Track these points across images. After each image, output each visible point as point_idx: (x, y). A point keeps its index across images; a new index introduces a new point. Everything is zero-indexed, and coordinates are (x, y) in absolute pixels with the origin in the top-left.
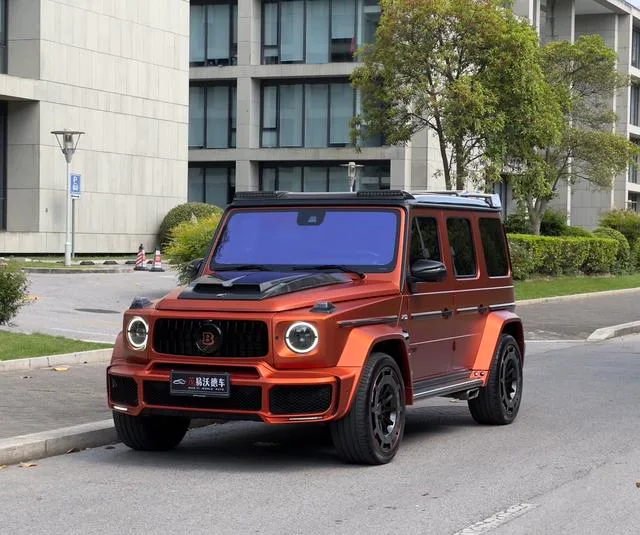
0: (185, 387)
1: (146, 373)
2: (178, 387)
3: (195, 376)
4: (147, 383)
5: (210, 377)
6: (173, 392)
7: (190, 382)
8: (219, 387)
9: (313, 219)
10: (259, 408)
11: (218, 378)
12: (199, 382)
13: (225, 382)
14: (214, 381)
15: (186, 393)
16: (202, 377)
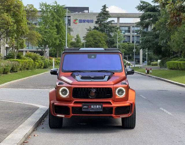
0: (87, 108)
1: (72, 105)
2: (85, 108)
3: (91, 105)
4: (73, 108)
5: (96, 105)
6: (83, 110)
7: (89, 107)
8: (99, 108)
9: (93, 57)
10: (112, 114)
11: (99, 105)
12: (92, 107)
13: (101, 106)
14: (98, 106)
15: (88, 110)
16: (93, 105)
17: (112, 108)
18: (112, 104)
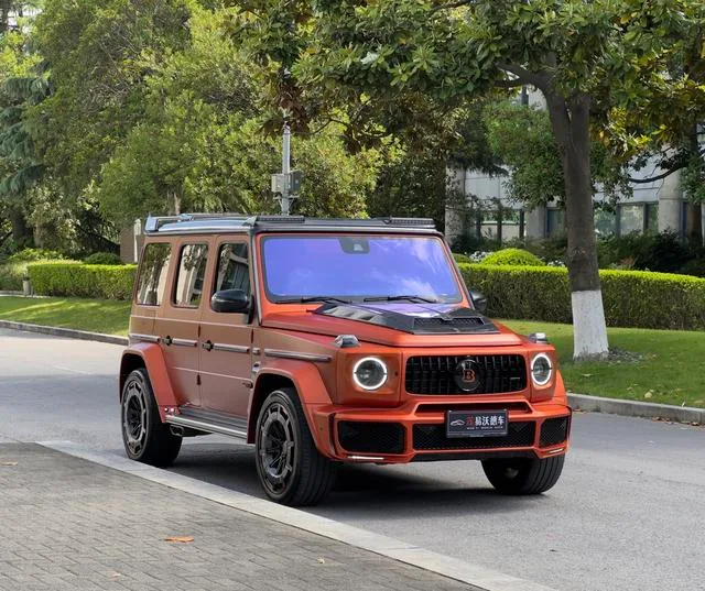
0: (463, 428)
1: (412, 417)
2: (456, 428)
3: (475, 416)
4: (417, 427)
5: (490, 415)
6: (450, 434)
7: (468, 422)
8: (499, 425)
10: (532, 443)
11: (498, 415)
12: (478, 421)
13: (504, 419)
14: (494, 419)
15: (464, 434)
16: (481, 415)
17: (531, 424)
18: (530, 411)
